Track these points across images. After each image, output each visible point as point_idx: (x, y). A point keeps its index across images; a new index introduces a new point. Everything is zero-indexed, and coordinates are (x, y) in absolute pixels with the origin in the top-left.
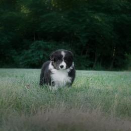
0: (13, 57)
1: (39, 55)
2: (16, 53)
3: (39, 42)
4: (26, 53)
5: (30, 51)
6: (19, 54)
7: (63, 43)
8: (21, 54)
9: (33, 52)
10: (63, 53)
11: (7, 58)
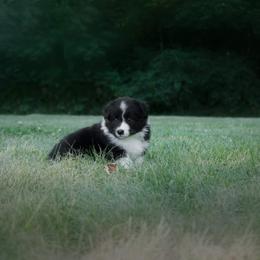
0: (113, 87)
1: (172, 84)
2: (118, 79)
3: (172, 52)
4: (142, 78)
5: (150, 74)
6: (126, 82)
7: (228, 54)
8: (130, 80)
9: (157, 75)
10: (123, 106)
11: (99, 91)
